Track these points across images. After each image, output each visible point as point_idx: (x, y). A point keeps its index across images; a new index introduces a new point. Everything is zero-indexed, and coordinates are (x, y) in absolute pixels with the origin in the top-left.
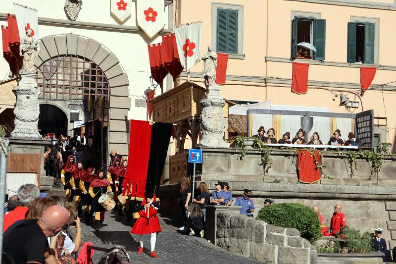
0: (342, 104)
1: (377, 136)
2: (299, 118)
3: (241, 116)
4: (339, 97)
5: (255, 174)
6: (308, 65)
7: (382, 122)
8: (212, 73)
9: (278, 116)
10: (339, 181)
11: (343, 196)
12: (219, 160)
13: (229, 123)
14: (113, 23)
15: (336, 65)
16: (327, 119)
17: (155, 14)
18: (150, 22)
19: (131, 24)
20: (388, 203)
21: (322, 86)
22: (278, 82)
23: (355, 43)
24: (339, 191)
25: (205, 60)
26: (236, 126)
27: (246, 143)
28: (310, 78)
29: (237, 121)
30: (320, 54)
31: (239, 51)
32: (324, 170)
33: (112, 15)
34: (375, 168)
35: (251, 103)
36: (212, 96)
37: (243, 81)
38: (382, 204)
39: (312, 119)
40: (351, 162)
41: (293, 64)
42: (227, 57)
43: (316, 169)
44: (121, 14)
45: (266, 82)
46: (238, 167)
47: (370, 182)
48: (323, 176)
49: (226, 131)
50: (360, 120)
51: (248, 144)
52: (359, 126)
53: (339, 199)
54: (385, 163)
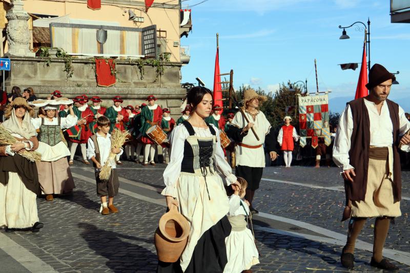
0: (131, 18)
1: (159, 46)
2: (95, 31)
3: (43, 29)
4: (127, 13)
5: (59, 80)
7: (163, 34)
9: (77, 29)
10: (130, 84)
11: (133, 96)
12: (26, 68)
13: (34, 35)
16: (118, 32)
20: (169, 101)
21: (113, 3)
24: (130, 93)
26: (39, 37)
27: (50, 52)
29: (40, 32)
32: (117, 75)
34: (159, 73)
35: (52, 17)
36: (17, 10)
38: (164, 102)
39: (106, 32)
40: (140, 68)
43: (111, 74)
46: (44, 73)
47: (155, 85)
48: (117, 80)
49: (32, 42)
50: (145, 33)
51: (52, 53)
52: (146, 38)
53: (130, 99)
54: (167, 69)
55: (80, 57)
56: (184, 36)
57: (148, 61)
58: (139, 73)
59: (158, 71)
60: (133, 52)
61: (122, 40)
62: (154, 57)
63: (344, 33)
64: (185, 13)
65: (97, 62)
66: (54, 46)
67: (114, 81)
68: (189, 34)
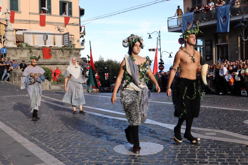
0: (58, 30)
2: (42, 35)
3: (21, 35)
5: (27, 57)
6: (45, 16)
8: (9, 18)
9: (34, 35)
10: (58, 58)
12: (13, 52)
13: (16, 38)
15: (56, 16)
16: (52, 36)
21: (51, 23)
22: (35, 22)
23: (62, 8)
24: (58, 62)
25: (6, 13)
26: (19, 39)
27: (23, 45)
28: (46, 21)
29: (19, 37)
31: (19, 10)
32: (52, 54)
35: (24, 30)
36: (9, 27)
37: (21, 21)
39: (47, 36)
40: (62, 51)
41: (40, 15)
43: (50, 54)
45: (29, 22)
46: (21, 54)
48: (52, 56)
49: (15, 41)
50: (64, 36)
51: (24, 45)
52: (65, 38)
53: (58, 64)
54: (74, 51)
55: (36, 47)
56: (82, 37)
57: (65, 48)
58: (62, 53)
59: (70, 52)
60: (59, 44)
61: (54, 39)
62: (69, 46)
64: (82, 27)
65: (43, 49)
66: (25, 42)
67: (51, 57)
68: (84, 36)
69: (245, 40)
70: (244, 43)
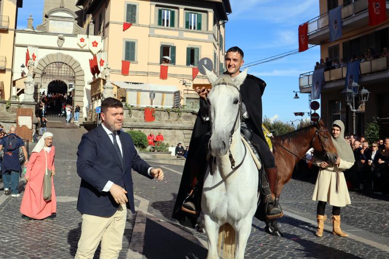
0: (184, 84)
4: (182, 81)
8: (108, 74)
9: (139, 92)
10: (162, 121)
11: (164, 128)
14: (78, 48)
15: (181, 66)
16: (161, 94)
17: (97, 44)
18: (95, 47)
19: (86, 48)
20: (184, 131)
21: (174, 76)
22: (154, 74)
23: (190, 56)
25: (105, 69)
28: (168, 73)
30: (173, 62)
31: (135, 60)
32: (156, 117)
33: (78, 44)
34: (179, 116)
35: (140, 83)
36: (108, 84)
37: (137, 73)
38: (182, 131)
39: (155, 94)
40: (168, 113)
41: (161, 66)
42: (129, 63)
43: (152, 116)
44: (82, 44)
45: (147, 74)
47: (177, 122)
50: (176, 94)
60: (169, 104)
61: (163, 98)
62: (179, 107)
63: (296, 95)
65: (145, 110)
66: (127, 101)
67: (154, 120)
69: (355, 110)
70: (354, 115)
